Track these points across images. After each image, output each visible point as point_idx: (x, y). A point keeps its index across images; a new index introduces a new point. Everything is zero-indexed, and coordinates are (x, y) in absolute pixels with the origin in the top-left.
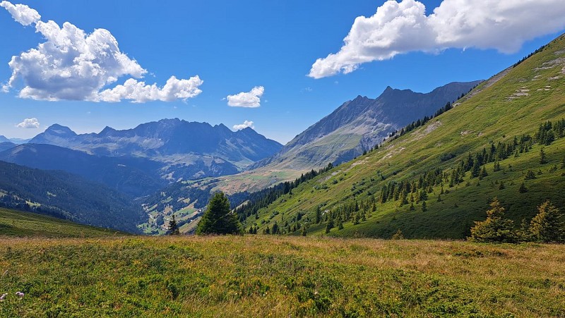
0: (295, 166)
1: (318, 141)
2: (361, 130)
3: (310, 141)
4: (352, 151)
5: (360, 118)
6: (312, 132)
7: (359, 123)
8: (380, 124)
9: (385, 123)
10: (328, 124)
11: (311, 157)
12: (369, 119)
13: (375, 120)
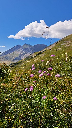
0: (3, 60)
1: (9, 54)
2: (19, 53)
3: (7, 54)
4: (17, 57)
5: (19, 50)
6: (7, 52)
7: (19, 51)
8: (23, 52)
9: (25, 51)
10: (11, 50)
11: (7, 58)
12: (21, 50)
13: (22, 51)
